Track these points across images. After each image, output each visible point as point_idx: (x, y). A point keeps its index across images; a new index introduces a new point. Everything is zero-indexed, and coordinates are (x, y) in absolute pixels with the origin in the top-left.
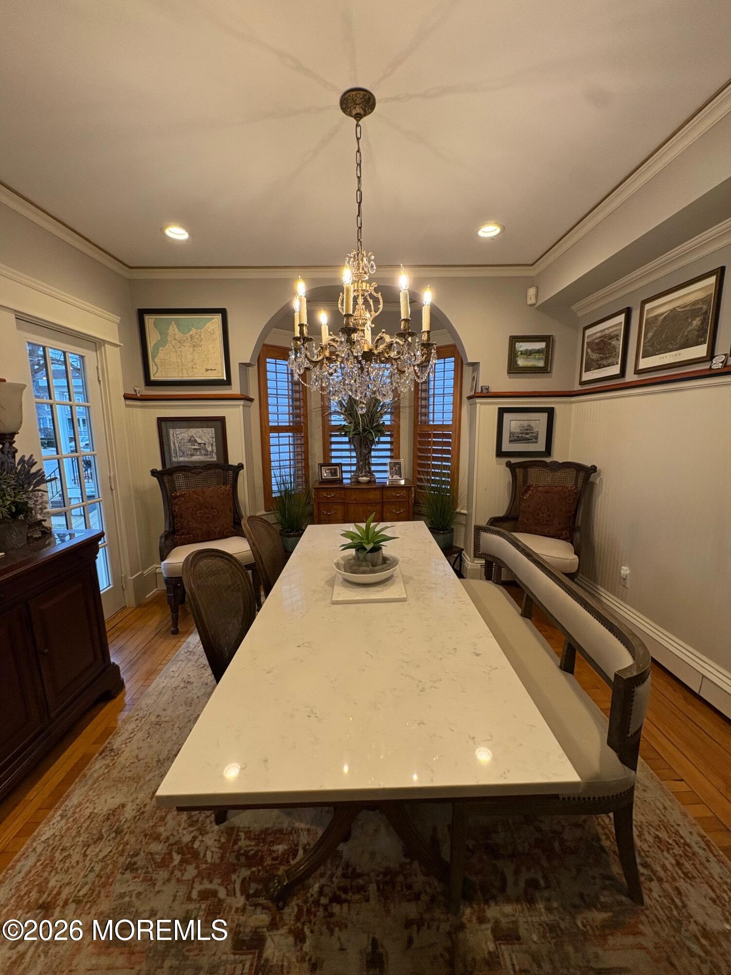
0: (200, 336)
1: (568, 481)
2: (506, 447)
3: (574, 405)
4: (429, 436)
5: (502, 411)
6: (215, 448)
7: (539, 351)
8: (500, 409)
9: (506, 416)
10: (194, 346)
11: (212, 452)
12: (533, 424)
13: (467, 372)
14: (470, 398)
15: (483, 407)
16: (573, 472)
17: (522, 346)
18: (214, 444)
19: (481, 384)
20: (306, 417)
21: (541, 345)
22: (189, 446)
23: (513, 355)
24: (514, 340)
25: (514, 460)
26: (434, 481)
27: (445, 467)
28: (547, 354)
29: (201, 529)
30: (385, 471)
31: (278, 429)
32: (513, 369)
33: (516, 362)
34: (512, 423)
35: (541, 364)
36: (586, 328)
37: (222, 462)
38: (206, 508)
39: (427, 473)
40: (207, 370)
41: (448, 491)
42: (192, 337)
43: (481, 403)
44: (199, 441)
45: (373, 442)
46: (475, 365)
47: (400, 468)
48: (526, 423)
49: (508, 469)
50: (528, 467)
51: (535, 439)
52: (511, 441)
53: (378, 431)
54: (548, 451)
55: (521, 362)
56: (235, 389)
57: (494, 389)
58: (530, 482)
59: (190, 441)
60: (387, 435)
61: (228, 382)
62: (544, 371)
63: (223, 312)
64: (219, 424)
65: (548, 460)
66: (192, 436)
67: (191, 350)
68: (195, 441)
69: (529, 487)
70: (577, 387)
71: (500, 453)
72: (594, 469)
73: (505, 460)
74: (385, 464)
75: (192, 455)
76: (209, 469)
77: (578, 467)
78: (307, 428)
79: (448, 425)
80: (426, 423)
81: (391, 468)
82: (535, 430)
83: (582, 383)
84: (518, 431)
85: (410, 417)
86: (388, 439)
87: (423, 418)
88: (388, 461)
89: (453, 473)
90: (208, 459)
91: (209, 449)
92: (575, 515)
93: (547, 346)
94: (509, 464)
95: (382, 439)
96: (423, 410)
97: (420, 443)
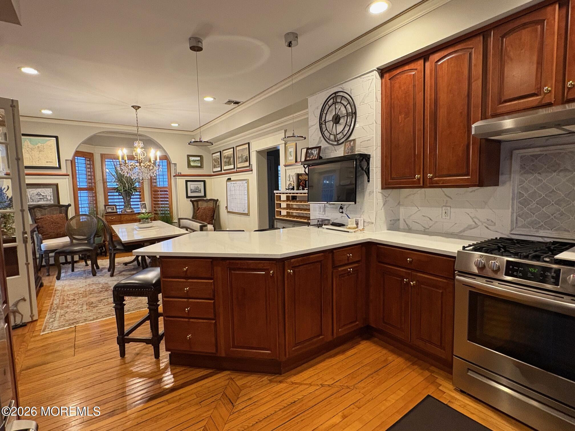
0: (43, 147)
1: (211, 205)
2: (190, 194)
3: (212, 179)
4: (158, 191)
5: (187, 181)
6: (52, 197)
7: (198, 161)
8: (186, 181)
9: (188, 183)
10: (40, 151)
11: (51, 199)
12: (199, 186)
13: (172, 166)
14: (174, 176)
15: (179, 180)
16: (213, 202)
17: (192, 159)
18: (52, 196)
19: (178, 172)
20: (95, 183)
21: (199, 158)
22: (37, 197)
23: (189, 162)
24: (189, 156)
25: (193, 199)
26: (162, 210)
27: (166, 204)
28: (201, 161)
29: (54, 232)
30: (139, 208)
31: (81, 189)
32: (189, 166)
33: (190, 164)
34: (191, 186)
35: (199, 165)
36: (213, 154)
37: (57, 204)
38: (55, 223)
39: (159, 207)
40: (47, 162)
41: (169, 214)
42: (38, 147)
43: (179, 178)
44: (43, 194)
45: (132, 195)
46: (175, 164)
47: (145, 206)
48: (196, 186)
49: (191, 203)
50: (198, 201)
51: (200, 191)
52: (191, 192)
53: (135, 189)
54: (205, 195)
55: (192, 164)
56: (63, 171)
57: (183, 173)
58: (199, 207)
59: (37, 194)
60: (138, 192)
61: (60, 168)
62: (201, 167)
63: (57, 137)
64: (55, 186)
65: (205, 199)
66: (39, 192)
67: (38, 153)
68: (41, 194)
69: (199, 208)
70: (213, 174)
71: (188, 197)
72: (218, 200)
73: (189, 199)
74: (138, 205)
75: (38, 201)
76: (51, 207)
77: (214, 200)
78: (96, 189)
79: (166, 187)
80: (155, 186)
81: (141, 206)
82: (200, 188)
83: (213, 172)
84: (193, 188)
85: (148, 183)
86: (138, 193)
87: (155, 184)
88: (139, 203)
89: (170, 206)
90: (48, 203)
91: (49, 198)
92: (214, 216)
93: (201, 159)
94: (191, 201)
95: (136, 193)
96: (154, 181)
97: (154, 194)
